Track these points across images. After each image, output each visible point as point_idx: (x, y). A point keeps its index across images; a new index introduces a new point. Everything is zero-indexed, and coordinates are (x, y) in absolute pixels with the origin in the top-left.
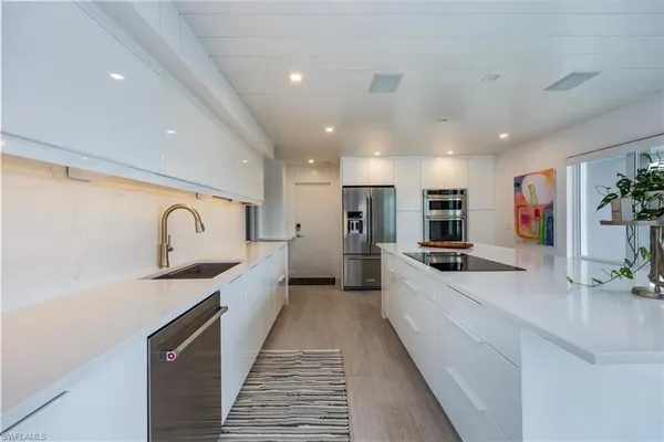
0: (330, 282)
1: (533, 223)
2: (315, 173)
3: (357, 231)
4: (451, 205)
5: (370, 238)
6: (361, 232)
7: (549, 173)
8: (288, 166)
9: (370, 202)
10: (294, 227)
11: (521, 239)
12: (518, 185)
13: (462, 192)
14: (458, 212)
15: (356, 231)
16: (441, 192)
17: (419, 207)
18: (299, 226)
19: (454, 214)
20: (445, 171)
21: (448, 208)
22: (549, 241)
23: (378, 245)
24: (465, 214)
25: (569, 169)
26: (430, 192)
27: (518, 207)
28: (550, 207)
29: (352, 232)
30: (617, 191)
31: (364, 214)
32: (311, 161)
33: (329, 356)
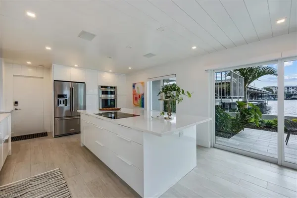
0: (45, 134)
1: (138, 100)
2: (30, 70)
3: (64, 105)
4: (109, 93)
5: (72, 108)
6: (66, 105)
7: (143, 83)
8: (6, 63)
9: (71, 90)
10: (13, 104)
11: (135, 106)
12: (134, 86)
13: (115, 88)
14: (113, 96)
15: (62, 105)
16: (106, 87)
17: (97, 93)
18: (16, 103)
19: (110, 97)
20: (108, 79)
21: (108, 94)
22: (143, 106)
23: (78, 111)
24: (116, 97)
25: (148, 82)
26: (102, 87)
27: (134, 94)
28: (143, 95)
29: (60, 105)
30: (161, 91)
31: (68, 96)
32: (29, 63)
33: (52, 173)
